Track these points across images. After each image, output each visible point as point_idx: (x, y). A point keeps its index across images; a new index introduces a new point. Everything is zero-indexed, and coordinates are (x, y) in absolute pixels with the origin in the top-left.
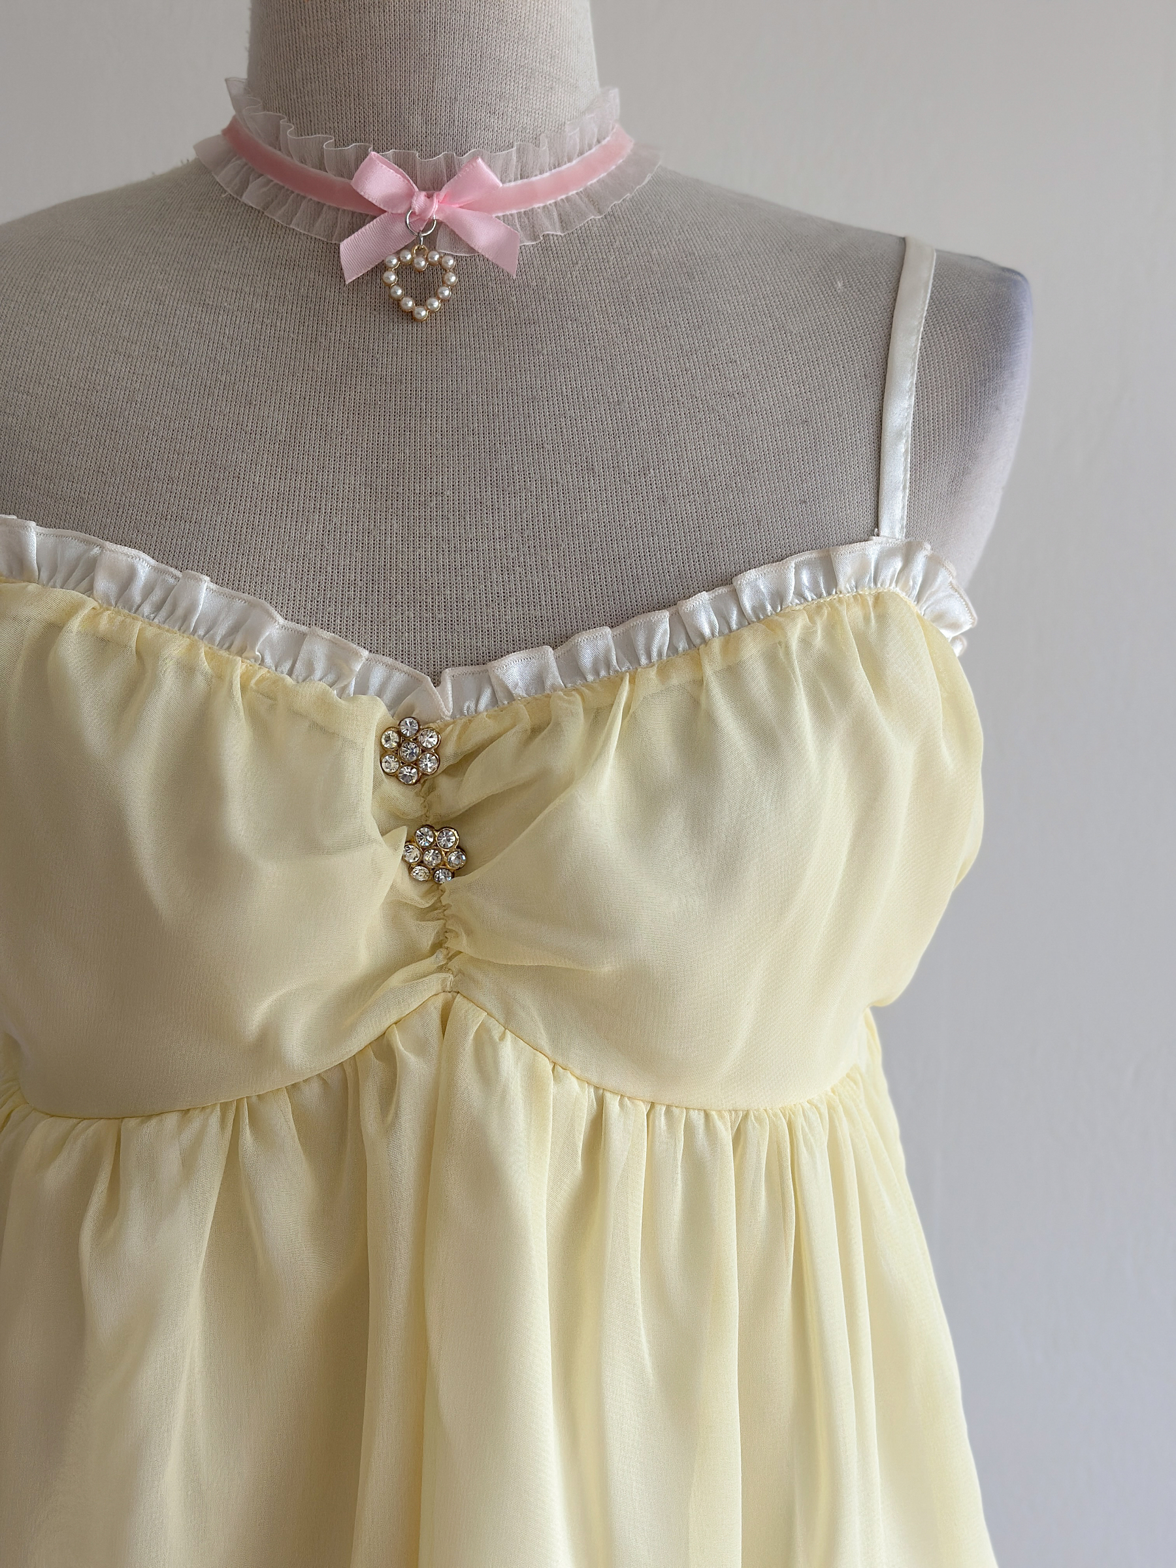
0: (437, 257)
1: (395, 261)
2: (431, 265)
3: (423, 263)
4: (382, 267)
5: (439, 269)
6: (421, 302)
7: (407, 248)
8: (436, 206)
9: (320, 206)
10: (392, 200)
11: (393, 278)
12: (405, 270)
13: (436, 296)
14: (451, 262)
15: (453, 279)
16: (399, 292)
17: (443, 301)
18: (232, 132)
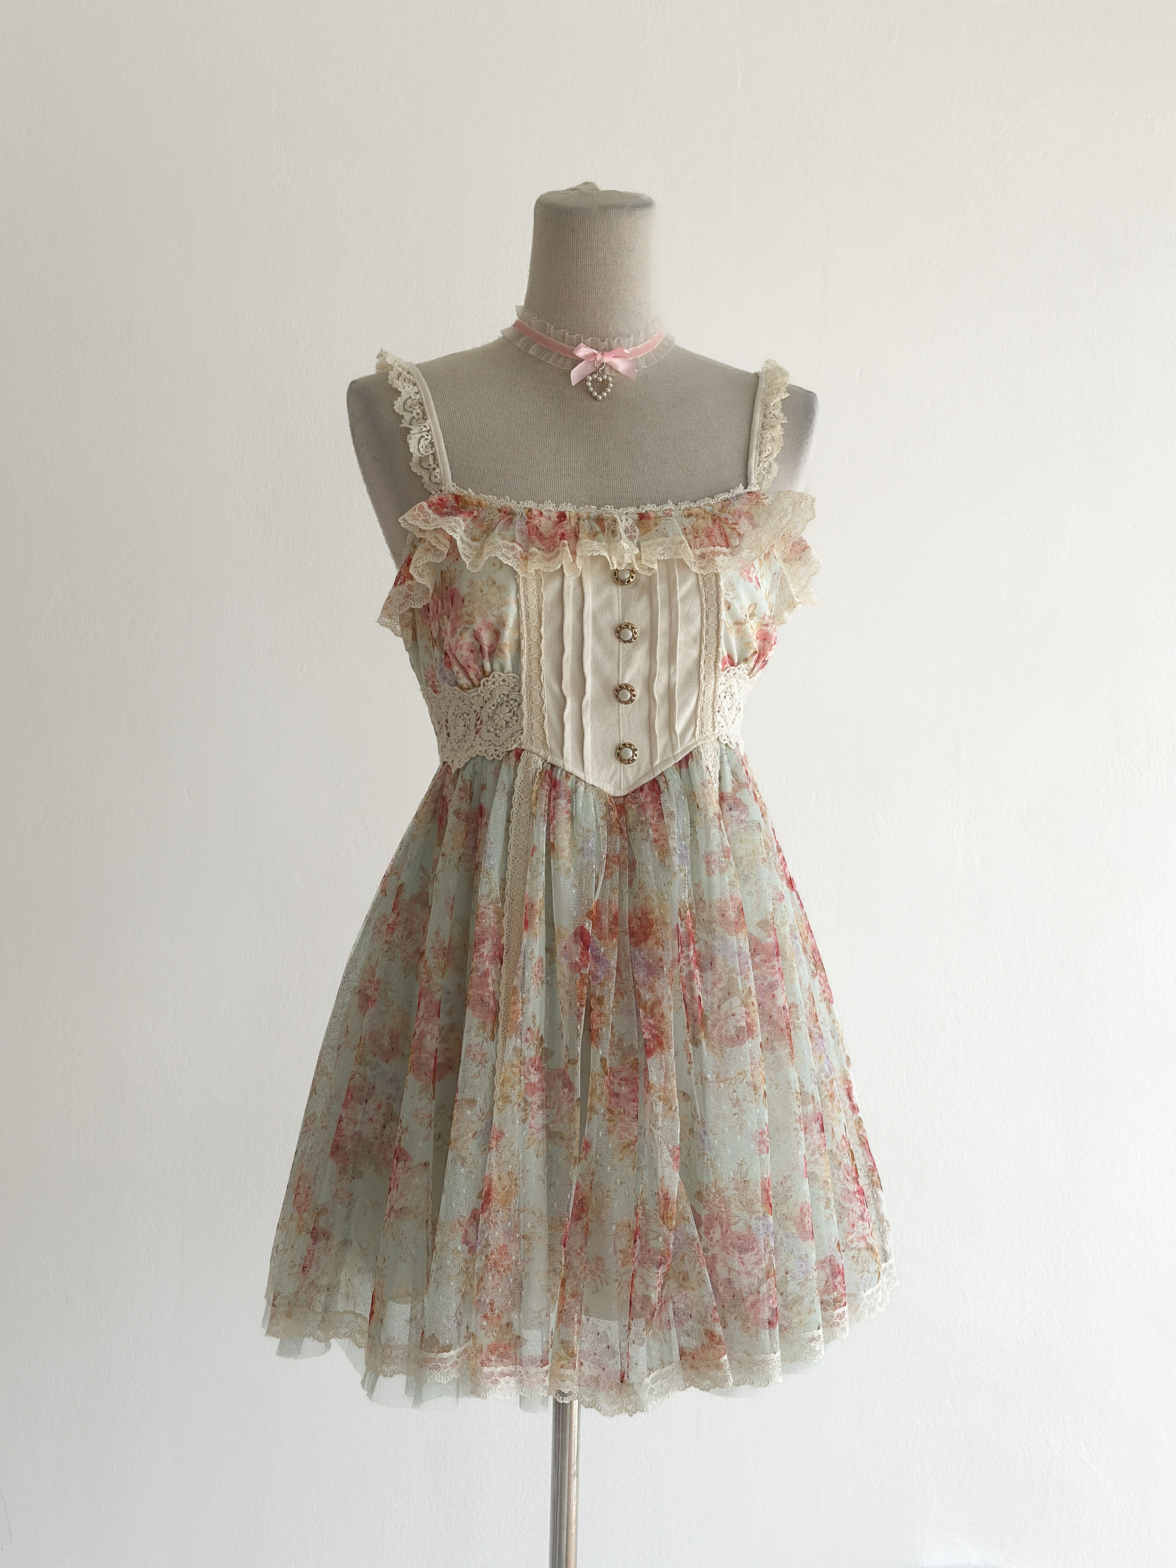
0: (606, 377)
1: (591, 378)
2: (603, 380)
3: (601, 379)
4: (585, 380)
5: (605, 383)
6: (599, 393)
7: (595, 373)
8: (605, 358)
9: (560, 356)
10: (587, 357)
11: (590, 384)
12: (594, 381)
13: (605, 391)
14: (611, 379)
15: (611, 385)
16: (592, 389)
17: (607, 393)
18: (516, 324)
